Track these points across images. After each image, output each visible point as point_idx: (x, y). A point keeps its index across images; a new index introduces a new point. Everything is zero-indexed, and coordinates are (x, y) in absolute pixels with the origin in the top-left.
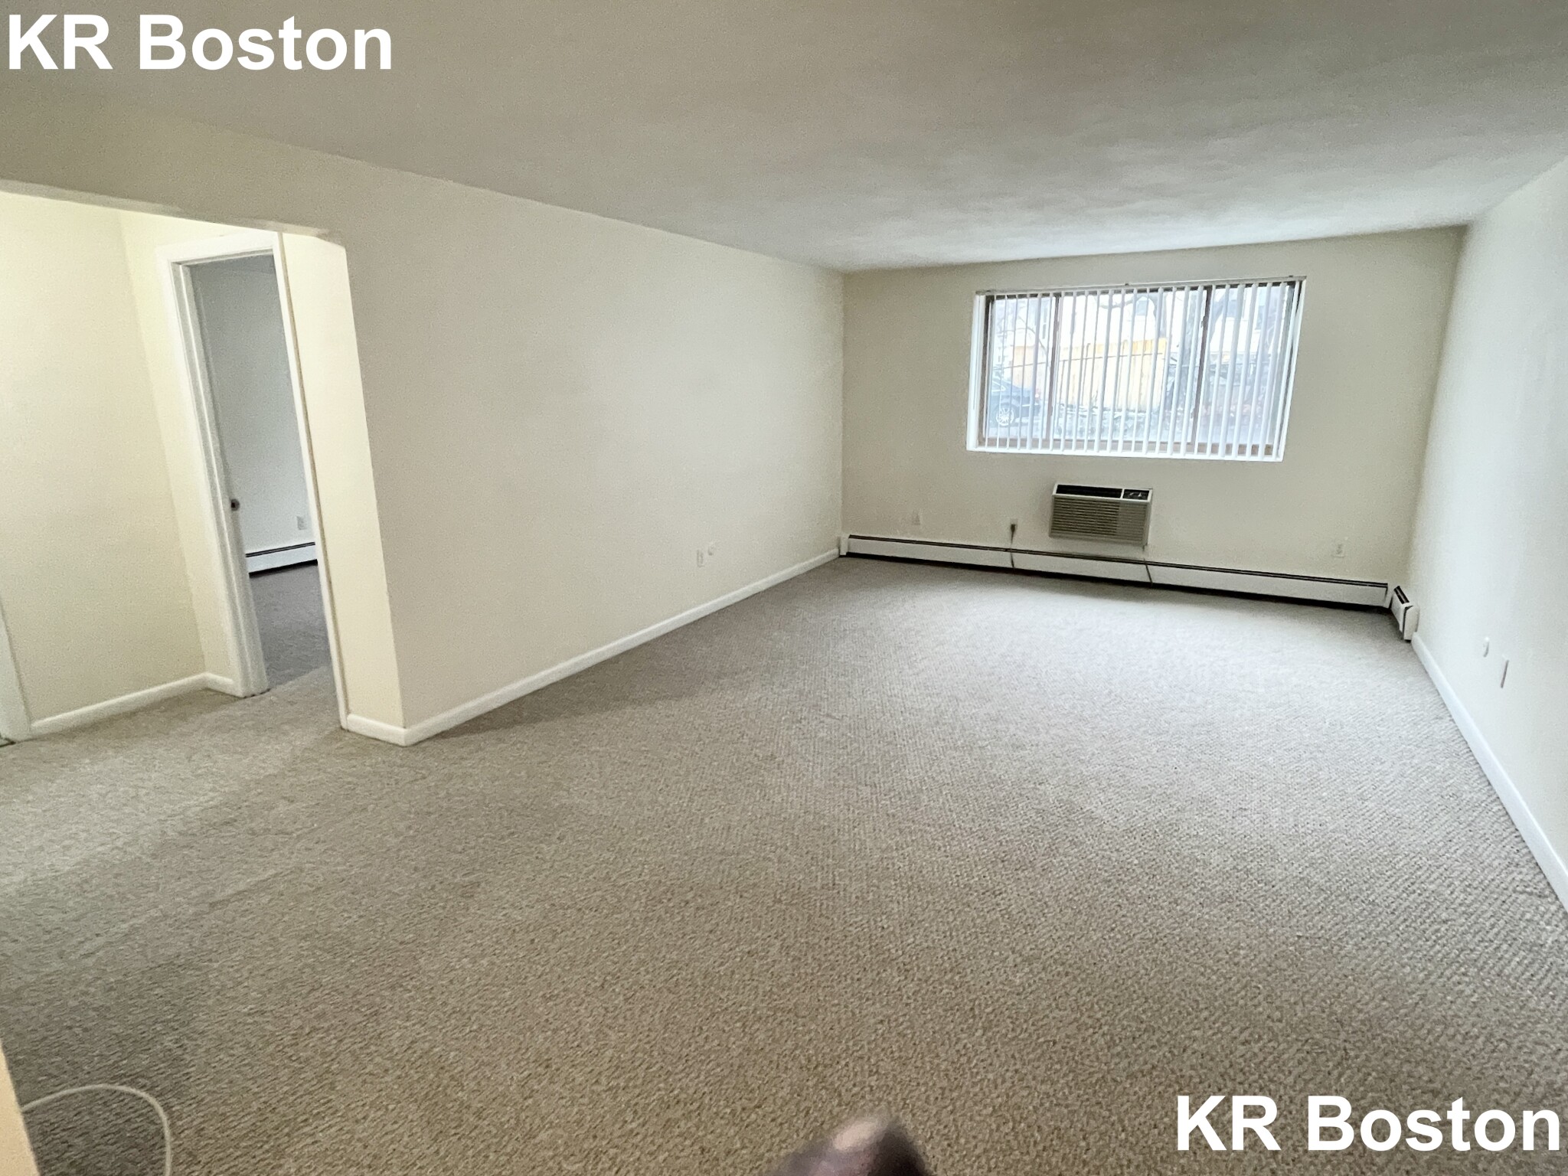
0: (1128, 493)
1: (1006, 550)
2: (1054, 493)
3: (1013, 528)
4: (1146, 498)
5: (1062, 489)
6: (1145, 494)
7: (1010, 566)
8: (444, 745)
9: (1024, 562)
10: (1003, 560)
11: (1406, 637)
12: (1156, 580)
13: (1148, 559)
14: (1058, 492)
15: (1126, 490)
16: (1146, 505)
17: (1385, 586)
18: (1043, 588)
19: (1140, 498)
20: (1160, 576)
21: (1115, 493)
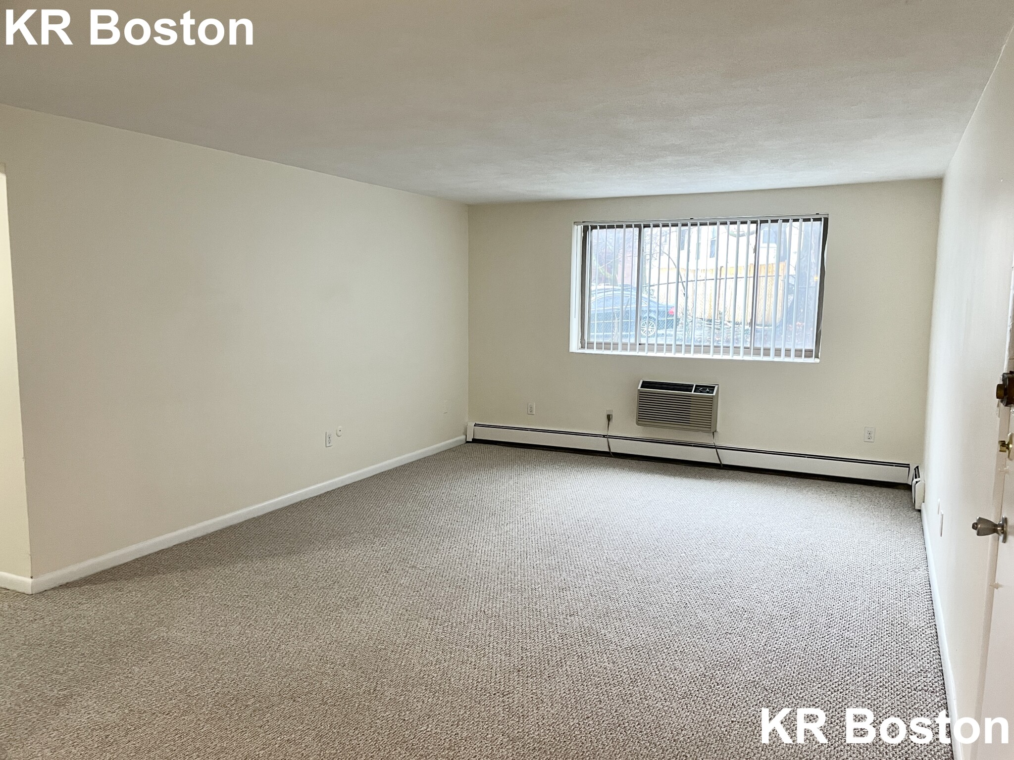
0: (698, 388)
1: (604, 436)
2: (639, 388)
3: (609, 418)
4: (713, 393)
5: (645, 385)
6: (712, 388)
7: (607, 450)
8: (67, 594)
9: (618, 447)
10: (600, 445)
11: (917, 507)
12: (725, 462)
13: (717, 444)
14: (641, 387)
15: (696, 386)
16: (712, 398)
17: (908, 466)
18: (632, 469)
19: (708, 392)
20: (730, 458)
21: (688, 388)
